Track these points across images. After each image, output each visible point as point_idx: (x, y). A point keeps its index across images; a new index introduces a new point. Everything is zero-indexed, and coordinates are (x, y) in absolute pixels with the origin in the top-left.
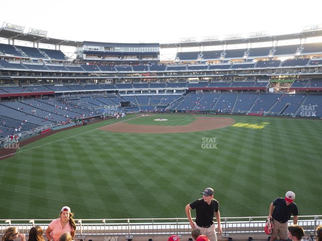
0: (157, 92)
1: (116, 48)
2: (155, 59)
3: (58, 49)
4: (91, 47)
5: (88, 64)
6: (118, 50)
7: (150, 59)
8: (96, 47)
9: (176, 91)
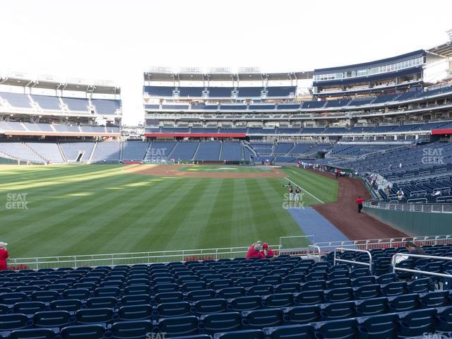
0: (396, 139)
1: (360, 72)
2: (420, 80)
3: (294, 85)
4: (324, 76)
5: (319, 100)
6: (363, 73)
7: (412, 82)
8: (331, 75)
9: (419, 136)
